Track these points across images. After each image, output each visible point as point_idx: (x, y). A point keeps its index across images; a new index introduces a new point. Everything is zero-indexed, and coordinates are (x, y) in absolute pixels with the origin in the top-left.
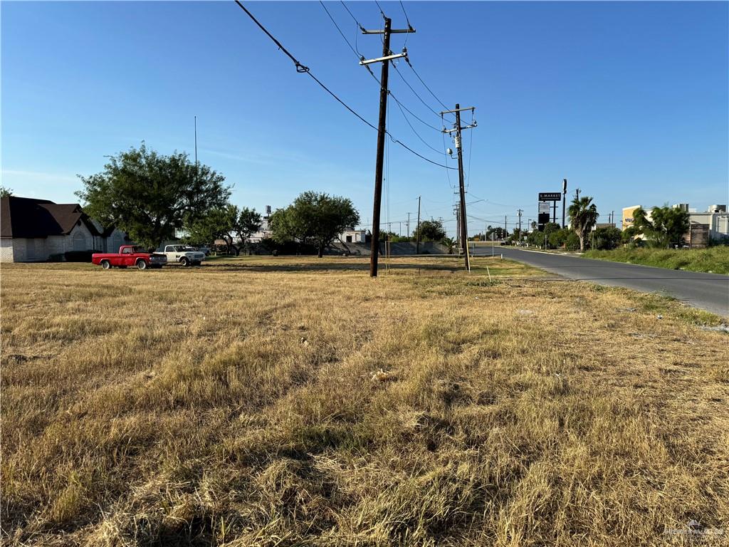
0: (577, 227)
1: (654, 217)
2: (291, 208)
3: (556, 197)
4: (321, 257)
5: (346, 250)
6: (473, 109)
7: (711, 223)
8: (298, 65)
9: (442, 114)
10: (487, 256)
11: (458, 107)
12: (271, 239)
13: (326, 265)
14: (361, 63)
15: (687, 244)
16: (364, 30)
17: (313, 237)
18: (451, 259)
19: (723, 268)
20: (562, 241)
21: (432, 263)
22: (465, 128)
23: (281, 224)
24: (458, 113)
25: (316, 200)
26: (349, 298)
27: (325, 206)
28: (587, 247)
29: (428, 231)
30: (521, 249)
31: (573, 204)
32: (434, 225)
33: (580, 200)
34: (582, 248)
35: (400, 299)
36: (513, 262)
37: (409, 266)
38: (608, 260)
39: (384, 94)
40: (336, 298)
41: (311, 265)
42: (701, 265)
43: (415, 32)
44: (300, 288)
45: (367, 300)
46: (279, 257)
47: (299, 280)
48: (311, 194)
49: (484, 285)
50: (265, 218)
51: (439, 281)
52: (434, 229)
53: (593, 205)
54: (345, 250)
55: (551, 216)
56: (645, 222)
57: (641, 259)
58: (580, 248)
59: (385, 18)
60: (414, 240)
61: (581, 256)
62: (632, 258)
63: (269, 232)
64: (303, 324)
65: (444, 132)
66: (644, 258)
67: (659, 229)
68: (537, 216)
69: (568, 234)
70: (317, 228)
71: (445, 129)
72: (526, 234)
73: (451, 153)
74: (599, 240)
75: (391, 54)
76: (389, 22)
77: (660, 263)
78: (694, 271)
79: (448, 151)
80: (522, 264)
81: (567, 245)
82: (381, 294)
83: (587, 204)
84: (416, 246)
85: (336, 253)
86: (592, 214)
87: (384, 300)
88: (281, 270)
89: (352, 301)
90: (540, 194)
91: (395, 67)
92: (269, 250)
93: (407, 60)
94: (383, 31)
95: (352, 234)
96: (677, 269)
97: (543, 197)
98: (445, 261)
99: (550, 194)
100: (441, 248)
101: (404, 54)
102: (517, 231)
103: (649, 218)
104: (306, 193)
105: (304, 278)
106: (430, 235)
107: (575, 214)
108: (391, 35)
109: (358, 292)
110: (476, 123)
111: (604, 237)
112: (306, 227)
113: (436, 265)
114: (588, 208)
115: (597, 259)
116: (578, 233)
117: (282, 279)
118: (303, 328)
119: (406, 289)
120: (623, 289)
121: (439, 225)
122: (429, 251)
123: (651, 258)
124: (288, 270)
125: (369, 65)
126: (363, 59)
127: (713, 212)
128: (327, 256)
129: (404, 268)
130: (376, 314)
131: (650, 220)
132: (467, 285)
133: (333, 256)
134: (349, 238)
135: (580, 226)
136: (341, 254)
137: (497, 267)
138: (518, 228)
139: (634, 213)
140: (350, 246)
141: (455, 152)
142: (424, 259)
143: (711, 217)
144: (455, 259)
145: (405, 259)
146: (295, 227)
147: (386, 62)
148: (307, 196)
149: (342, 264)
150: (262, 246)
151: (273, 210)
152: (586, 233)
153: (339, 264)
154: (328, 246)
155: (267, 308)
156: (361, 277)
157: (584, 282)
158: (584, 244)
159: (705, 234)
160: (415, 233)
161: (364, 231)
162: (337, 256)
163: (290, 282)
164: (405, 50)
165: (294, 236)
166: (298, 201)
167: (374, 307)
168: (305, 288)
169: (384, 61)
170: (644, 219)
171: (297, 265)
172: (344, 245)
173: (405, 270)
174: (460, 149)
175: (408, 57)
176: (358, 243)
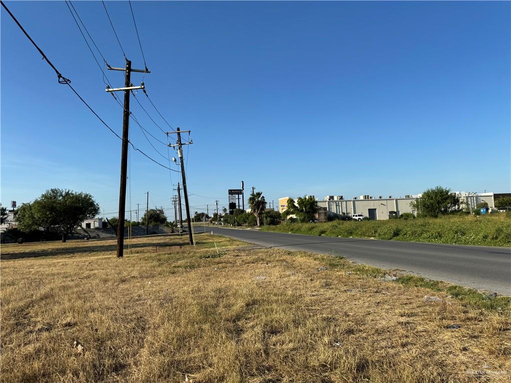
0: (254, 211)
1: (299, 204)
2: (36, 202)
3: (239, 192)
4: (65, 242)
5: (88, 235)
6: (190, 131)
7: (327, 207)
8: (60, 76)
9: (167, 133)
10: (199, 233)
11: (178, 129)
12: (16, 229)
13: (73, 249)
14: (106, 90)
15: (317, 220)
16: (109, 66)
17: (57, 226)
18: (175, 237)
19: (346, 234)
20: (246, 220)
21: (162, 241)
22: (184, 144)
23: (27, 216)
24: (179, 134)
25: (62, 195)
26: (106, 281)
27: (69, 200)
28: (262, 224)
29: (153, 217)
30: (220, 227)
31: (251, 196)
32: (158, 212)
33: (255, 193)
34: (258, 224)
35: (153, 277)
36: (220, 237)
37: (144, 245)
38: (277, 232)
39: (127, 114)
40: (94, 283)
41: (57, 249)
42: (333, 233)
43: (150, 72)
44: (53, 275)
45: (123, 281)
46: (24, 244)
47: (50, 266)
48: (57, 191)
49: (214, 256)
50: (10, 211)
51: (177, 256)
52: (158, 215)
53: (263, 197)
54: (86, 234)
55: (237, 204)
56: (294, 206)
57: (297, 230)
58: (257, 224)
59: (127, 60)
60: (143, 224)
61: (260, 230)
62: (292, 230)
63: (14, 223)
64: (68, 320)
65: (170, 146)
66: (299, 230)
67: (302, 211)
68: (228, 204)
69: (249, 216)
70: (62, 218)
71: (170, 144)
72: (221, 217)
73: (175, 161)
74: (269, 219)
75: (132, 86)
76: (129, 63)
77: (309, 233)
78: (331, 236)
79: (173, 159)
80: (227, 238)
81: (249, 223)
82: (135, 273)
83: (260, 196)
84: (146, 228)
85: (78, 238)
86: (263, 203)
87: (139, 280)
88: (29, 257)
89: (110, 283)
90: (229, 190)
91: (134, 96)
92: (13, 239)
93: (145, 91)
94: (125, 69)
95: (91, 222)
96: (320, 235)
97: (231, 192)
98: (171, 239)
99: (236, 190)
100: (166, 229)
101: (143, 87)
102: (216, 215)
103: (296, 204)
104: (52, 190)
105: (54, 264)
106: (155, 219)
107: (253, 203)
108: (131, 72)
109: (113, 273)
110: (192, 141)
111: (271, 217)
112: (50, 217)
113: (166, 243)
114: (260, 199)
115: (270, 231)
116: (256, 215)
117: (32, 266)
118: (69, 325)
119: (154, 267)
120: (305, 252)
121: (162, 212)
122: (157, 231)
123: (303, 229)
124: (35, 257)
125: (113, 92)
126: (109, 87)
127: (328, 200)
128: (70, 241)
129: (142, 247)
130: (139, 296)
131: (297, 205)
132: (201, 258)
133: (76, 241)
134: (88, 225)
135: (256, 210)
136: (83, 238)
137: (211, 241)
138: (216, 212)
139: (288, 202)
140: (91, 232)
141: (179, 161)
142: (154, 238)
143: (327, 203)
144: (178, 237)
145: (139, 239)
146: (39, 218)
147: (128, 91)
148: (53, 192)
149: (85, 247)
150: (8, 236)
151: (19, 205)
152: (260, 214)
153: (82, 248)
154: (71, 233)
155: (21, 304)
156: (109, 258)
157: (276, 248)
158: (260, 223)
159: (325, 213)
160: (144, 219)
161: (101, 219)
162: (79, 241)
163: (42, 269)
164: (143, 84)
165: (40, 225)
166: (45, 196)
167: (135, 289)
168: (58, 274)
169: (126, 90)
170: (294, 205)
171: (44, 251)
172: (85, 231)
173: (143, 248)
174: (181, 158)
175: (146, 89)
176: (97, 229)
